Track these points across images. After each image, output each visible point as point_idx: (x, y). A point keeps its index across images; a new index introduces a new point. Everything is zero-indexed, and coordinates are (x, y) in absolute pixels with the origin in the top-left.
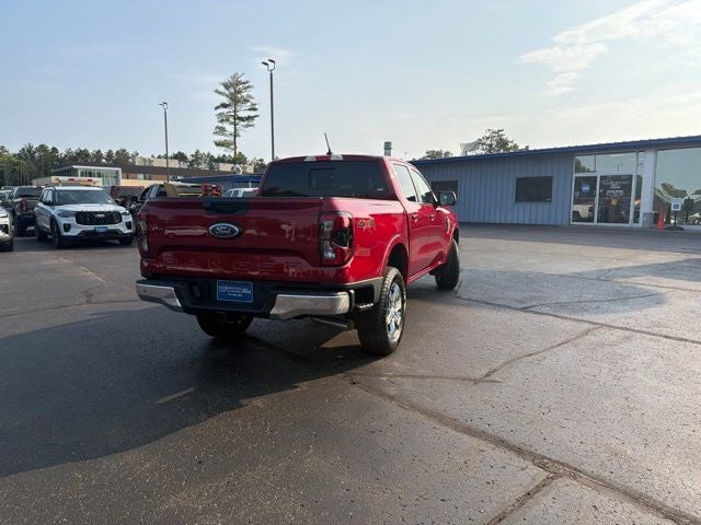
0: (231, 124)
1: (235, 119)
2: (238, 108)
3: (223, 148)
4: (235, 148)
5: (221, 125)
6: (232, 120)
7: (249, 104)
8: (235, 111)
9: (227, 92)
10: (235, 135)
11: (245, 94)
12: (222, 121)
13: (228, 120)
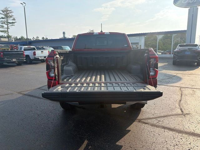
0: (6, 24)
1: (7, 23)
2: (8, 19)
3: (3, 33)
4: (8, 33)
5: (2, 25)
6: (6, 23)
7: (12, 18)
8: (7, 20)
9: (3, 13)
10: (8, 28)
11: (10, 14)
12: (2, 23)
13: (4, 23)
